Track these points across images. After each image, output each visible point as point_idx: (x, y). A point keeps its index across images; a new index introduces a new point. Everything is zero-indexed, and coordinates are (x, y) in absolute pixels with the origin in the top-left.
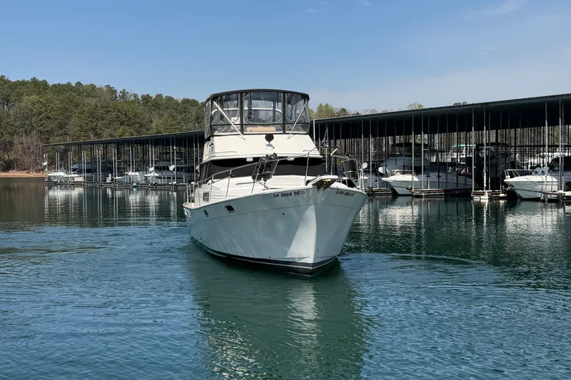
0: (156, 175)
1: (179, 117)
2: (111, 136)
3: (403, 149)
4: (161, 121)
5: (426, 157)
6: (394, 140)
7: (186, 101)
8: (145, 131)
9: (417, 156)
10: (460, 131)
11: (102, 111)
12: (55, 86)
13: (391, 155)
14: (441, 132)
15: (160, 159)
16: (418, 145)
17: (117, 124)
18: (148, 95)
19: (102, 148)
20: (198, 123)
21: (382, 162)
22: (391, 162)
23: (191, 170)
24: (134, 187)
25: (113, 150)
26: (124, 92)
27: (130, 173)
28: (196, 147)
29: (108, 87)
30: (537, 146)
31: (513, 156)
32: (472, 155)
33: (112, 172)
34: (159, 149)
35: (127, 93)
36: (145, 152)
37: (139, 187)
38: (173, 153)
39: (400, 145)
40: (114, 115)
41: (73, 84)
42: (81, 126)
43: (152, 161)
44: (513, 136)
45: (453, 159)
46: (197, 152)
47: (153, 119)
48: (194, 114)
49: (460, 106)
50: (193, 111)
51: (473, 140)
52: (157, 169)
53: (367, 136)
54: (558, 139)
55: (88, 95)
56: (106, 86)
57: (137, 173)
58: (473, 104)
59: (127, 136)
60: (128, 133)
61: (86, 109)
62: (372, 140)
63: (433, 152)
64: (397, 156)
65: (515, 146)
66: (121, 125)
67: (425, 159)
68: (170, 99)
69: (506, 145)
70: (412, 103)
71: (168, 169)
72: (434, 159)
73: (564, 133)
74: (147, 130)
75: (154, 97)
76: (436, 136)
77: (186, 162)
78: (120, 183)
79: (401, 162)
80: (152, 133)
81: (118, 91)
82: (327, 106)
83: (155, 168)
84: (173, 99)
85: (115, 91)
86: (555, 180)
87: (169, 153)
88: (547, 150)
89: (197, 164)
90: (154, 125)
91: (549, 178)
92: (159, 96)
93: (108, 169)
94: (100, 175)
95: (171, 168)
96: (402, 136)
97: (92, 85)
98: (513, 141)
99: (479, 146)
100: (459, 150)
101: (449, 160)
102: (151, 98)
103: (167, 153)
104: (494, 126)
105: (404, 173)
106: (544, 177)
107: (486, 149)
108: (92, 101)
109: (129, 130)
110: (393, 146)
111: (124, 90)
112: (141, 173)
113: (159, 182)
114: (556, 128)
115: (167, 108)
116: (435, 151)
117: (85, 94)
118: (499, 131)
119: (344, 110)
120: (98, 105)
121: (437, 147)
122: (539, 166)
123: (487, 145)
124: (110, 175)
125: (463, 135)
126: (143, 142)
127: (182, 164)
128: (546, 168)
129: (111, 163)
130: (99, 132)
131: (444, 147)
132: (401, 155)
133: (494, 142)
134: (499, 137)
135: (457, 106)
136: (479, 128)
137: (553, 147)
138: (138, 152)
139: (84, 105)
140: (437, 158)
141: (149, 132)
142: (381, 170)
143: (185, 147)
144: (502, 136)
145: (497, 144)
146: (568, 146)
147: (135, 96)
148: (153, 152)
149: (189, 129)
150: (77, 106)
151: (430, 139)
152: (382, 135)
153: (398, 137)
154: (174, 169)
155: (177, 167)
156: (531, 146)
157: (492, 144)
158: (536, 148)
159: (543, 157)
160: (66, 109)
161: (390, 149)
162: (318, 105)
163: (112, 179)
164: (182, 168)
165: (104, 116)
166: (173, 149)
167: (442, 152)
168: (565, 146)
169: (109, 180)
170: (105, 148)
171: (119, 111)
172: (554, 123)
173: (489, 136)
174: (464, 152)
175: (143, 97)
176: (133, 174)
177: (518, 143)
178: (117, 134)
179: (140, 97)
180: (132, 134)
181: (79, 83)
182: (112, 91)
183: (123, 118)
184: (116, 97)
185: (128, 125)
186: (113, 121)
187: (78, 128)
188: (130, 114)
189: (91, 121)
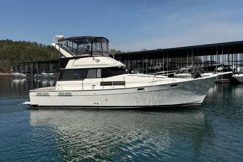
0: (53, 74)
2: (36, 60)
3: (140, 65)
5: (148, 67)
6: (137, 61)
9: (145, 67)
10: (159, 58)
11: (32, 51)
12: (14, 42)
13: (135, 67)
14: (153, 59)
15: (54, 68)
16: (145, 63)
18: (49, 45)
19: (32, 64)
21: (133, 69)
22: (136, 69)
24: (45, 78)
25: (37, 65)
26: (40, 44)
27: (43, 74)
29: (35, 42)
30: (185, 64)
31: (176, 67)
32: (163, 67)
33: (36, 73)
34: (54, 65)
35: (42, 45)
36: (49, 66)
37: (46, 78)
39: (139, 63)
40: (37, 53)
41: (22, 41)
42: (25, 57)
43: (51, 69)
44: (177, 60)
45: (157, 68)
47: (51, 54)
49: (159, 50)
51: (163, 61)
53: (127, 60)
54: (191, 61)
55: (28, 45)
57: (46, 74)
58: (163, 49)
59: (42, 60)
60: (42, 59)
62: (129, 61)
63: (150, 65)
64: (138, 67)
65: (177, 64)
66: (40, 56)
67: (147, 68)
69: (174, 63)
70: (143, 49)
72: (150, 68)
73: (193, 59)
74: (49, 58)
76: (151, 60)
78: (39, 77)
79: (139, 69)
80: (51, 59)
81: (39, 44)
82: (113, 49)
85: (37, 44)
86: (190, 75)
88: (188, 65)
90: (52, 56)
91: (189, 75)
93: (35, 72)
94: (32, 74)
96: (139, 60)
97: (29, 42)
98: (177, 62)
99: (165, 64)
100: (159, 65)
101: (155, 68)
102: (51, 46)
104: (170, 57)
105: (140, 73)
106: (187, 74)
107: (168, 65)
108: (29, 48)
110: (136, 64)
112: (47, 73)
113: (54, 76)
114: (191, 57)
116: (151, 65)
117: (26, 45)
118: (172, 58)
119: (119, 51)
120: (31, 49)
121: (151, 64)
122: (185, 70)
123: (168, 63)
124: (36, 74)
125: (160, 60)
126: (48, 62)
128: (188, 71)
129: (36, 70)
130: (32, 58)
131: (154, 64)
132: (139, 67)
133: (170, 62)
134: (172, 60)
135: (158, 50)
136: (165, 58)
137: (190, 64)
138: (46, 66)
139: (26, 49)
140: (151, 68)
142: (132, 72)
144: (173, 60)
145: (171, 63)
146: (195, 63)
147: (45, 46)
148: (51, 66)
151: (149, 61)
152: (132, 60)
153: (138, 60)
156: (182, 64)
157: (170, 63)
158: (184, 65)
159: (187, 67)
160: (19, 50)
161: (135, 65)
162: (111, 49)
163: (37, 76)
165: (33, 53)
167: (153, 65)
168: (194, 63)
169: (35, 76)
170: (34, 65)
171: (39, 51)
172: (190, 56)
173: (169, 60)
174: (160, 66)
175: (48, 46)
176: (44, 74)
177: (178, 63)
178: (38, 60)
179: (46, 46)
180: (44, 59)
181: (24, 41)
182: (36, 44)
183: (40, 54)
184: (38, 46)
185: (42, 56)
186: (37, 55)
187: (24, 57)
188: (43, 52)
189: (29, 55)
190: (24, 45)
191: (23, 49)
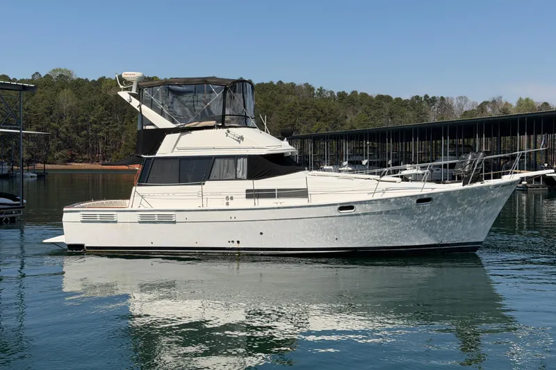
0: (350, 169)
1: (373, 113)
2: (308, 131)
4: (355, 117)
7: (380, 97)
8: (340, 126)
11: (300, 108)
12: (259, 85)
15: (353, 153)
17: (313, 120)
18: (343, 92)
19: (299, 143)
20: (392, 118)
23: (384, 164)
25: (310, 145)
26: (321, 90)
27: (325, 167)
28: (389, 142)
33: (308, 166)
34: (353, 144)
35: (325, 90)
36: (339, 147)
38: (366, 148)
40: (310, 112)
41: (275, 83)
42: (281, 122)
43: (346, 155)
46: (389, 146)
47: (348, 115)
48: (388, 110)
50: (387, 106)
52: (351, 163)
55: (288, 93)
56: (305, 84)
57: (332, 167)
59: (323, 131)
60: (324, 128)
61: (286, 106)
66: (317, 121)
68: (364, 95)
71: (361, 163)
74: (342, 125)
75: (349, 94)
77: (378, 157)
80: (346, 128)
81: (316, 89)
82: (527, 99)
83: (349, 162)
84: (367, 95)
85: (313, 89)
87: (363, 148)
89: (389, 159)
90: (348, 121)
92: (354, 93)
95: (364, 162)
97: (292, 83)
102: (347, 94)
103: (360, 148)
108: (292, 99)
109: (326, 126)
111: (321, 88)
112: (336, 167)
115: (361, 104)
117: (285, 92)
119: (546, 104)
120: (298, 102)
126: (337, 137)
127: (375, 159)
129: (307, 157)
130: (298, 127)
138: (332, 147)
139: (284, 102)
141: (345, 127)
143: (378, 142)
147: (332, 93)
148: (346, 147)
149: (382, 124)
150: (278, 103)
154: (367, 163)
155: (370, 162)
160: (268, 107)
162: (519, 99)
164: (374, 163)
165: (302, 112)
166: (366, 144)
170: (302, 144)
171: (315, 107)
175: (339, 93)
176: (328, 167)
178: (314, 130)
179: (336, 94)
180: (327, 130)
181: (280, 82)
182: (309, 88)
183: (319, 114)
184: (314, 94)
185: (325, 121)
186: (310, 117)
187: (278, 124)
188: (326, 111)
189: (290, 117)
190: (280, 92)
191: (277, 104)
